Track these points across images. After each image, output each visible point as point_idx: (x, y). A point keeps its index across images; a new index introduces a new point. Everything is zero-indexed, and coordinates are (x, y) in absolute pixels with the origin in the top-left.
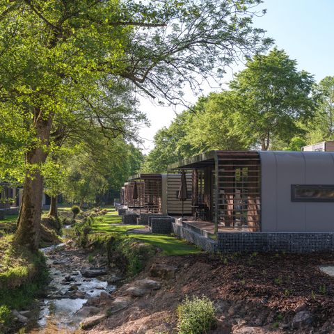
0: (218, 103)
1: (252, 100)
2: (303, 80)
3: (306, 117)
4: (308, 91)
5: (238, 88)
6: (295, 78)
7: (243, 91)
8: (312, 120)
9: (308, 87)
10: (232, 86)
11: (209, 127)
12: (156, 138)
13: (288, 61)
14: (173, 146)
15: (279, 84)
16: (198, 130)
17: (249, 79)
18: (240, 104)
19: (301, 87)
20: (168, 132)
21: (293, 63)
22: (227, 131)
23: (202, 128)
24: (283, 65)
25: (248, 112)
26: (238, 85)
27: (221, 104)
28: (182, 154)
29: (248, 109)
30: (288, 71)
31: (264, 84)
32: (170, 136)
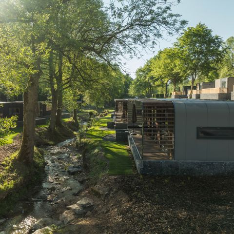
0: (167, 55)
1: (186, 53)
2: (216, 40)
3: (217, 62)
4: (219, 46)
5: (179, 46)
6: (211, 40)
7: (182, 47)
8: (221, 64)
9: (219, 44)
10: (175, 45)
11: (163, 67)
12: (137, 72)
13: (207, 30)
14: (145, 77)
15: (202, 43)
16: (158, 69)
17: (185, 41)
18: (180, 55)
19: (215, 44)
20: (142, 70)
21: (210, 31)
22: (173, 70)
23: (160, 68)
24: (204, 32)
25: (184, 60)
26: (178, 44)
27: (169, 55)
28: (150, 81)
29: (184, 57)
30: (207, 36)
31: (193, 43)
32: (144, 72)
